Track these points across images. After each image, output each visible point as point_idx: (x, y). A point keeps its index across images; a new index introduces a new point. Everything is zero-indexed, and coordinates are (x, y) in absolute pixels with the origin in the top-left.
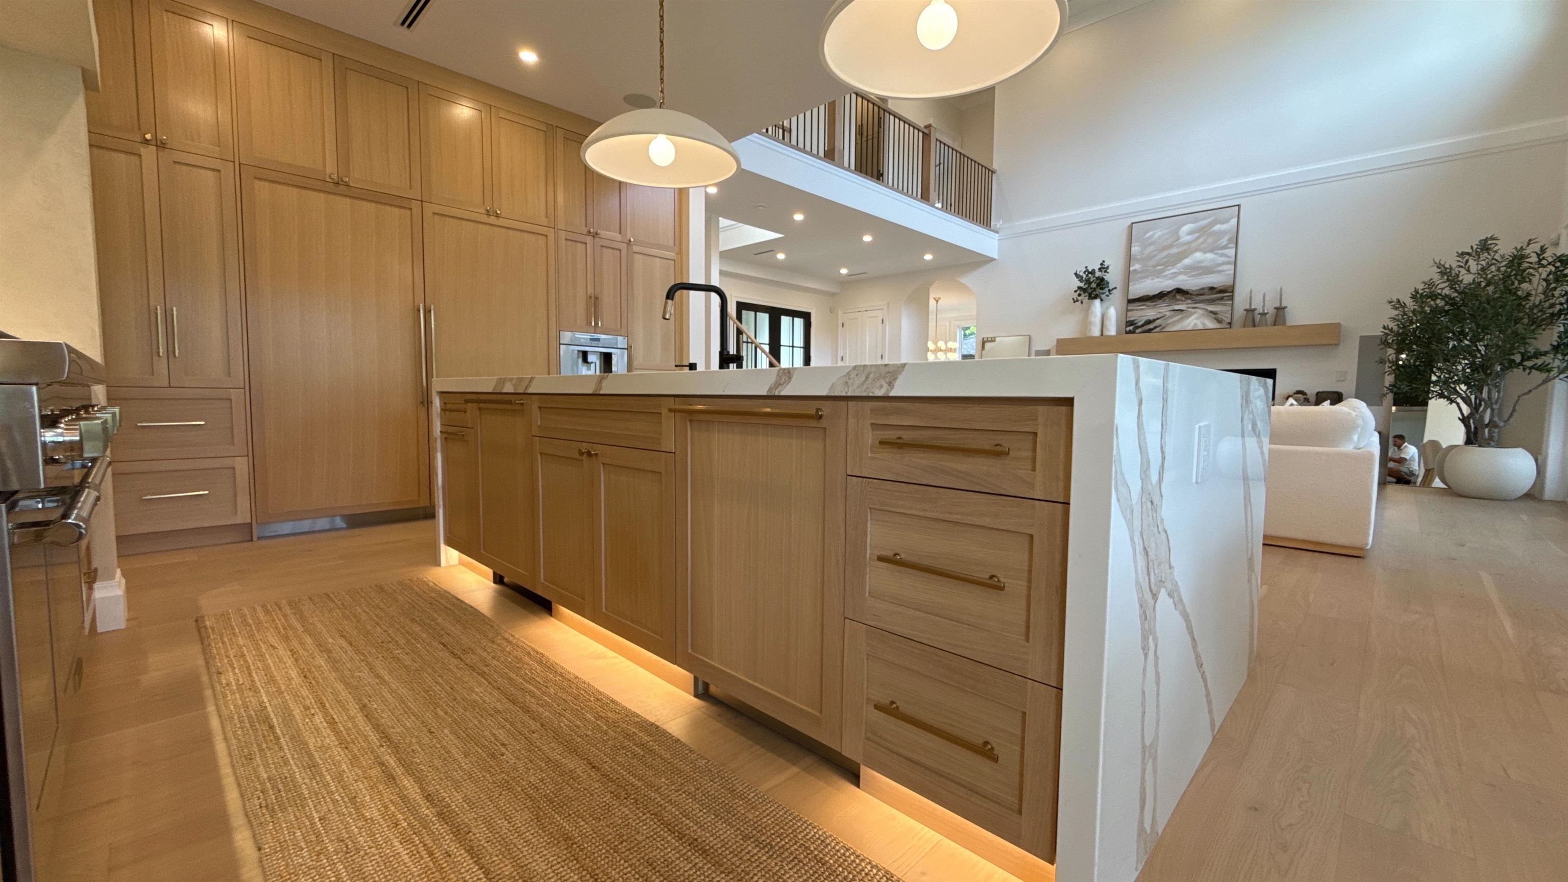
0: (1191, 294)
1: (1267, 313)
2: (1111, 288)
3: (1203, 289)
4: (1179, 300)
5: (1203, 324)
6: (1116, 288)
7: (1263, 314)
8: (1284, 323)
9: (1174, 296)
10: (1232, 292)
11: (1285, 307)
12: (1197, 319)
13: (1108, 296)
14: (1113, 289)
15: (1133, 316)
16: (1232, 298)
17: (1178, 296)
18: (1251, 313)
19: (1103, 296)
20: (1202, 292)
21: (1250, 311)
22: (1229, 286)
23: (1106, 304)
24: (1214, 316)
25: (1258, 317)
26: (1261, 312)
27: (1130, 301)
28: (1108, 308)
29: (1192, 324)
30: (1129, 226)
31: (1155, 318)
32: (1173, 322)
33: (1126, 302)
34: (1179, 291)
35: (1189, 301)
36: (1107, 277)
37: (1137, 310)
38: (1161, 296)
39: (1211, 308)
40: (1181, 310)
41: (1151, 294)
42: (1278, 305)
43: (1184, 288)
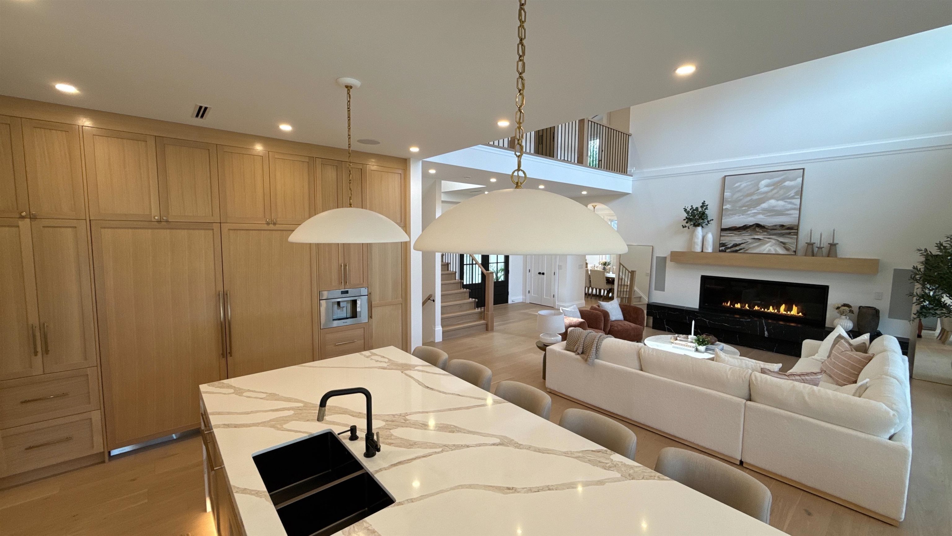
0: (767, 229)
1: (823, 247)
2: (709, 220)
3: (776, 226)
4: (758, 232)
5: (775, 250)
6: (713, 220)
7: (820, 248)
8: (836, 256)
9: (755, 229)
10: (797, 230)
11: (838, 244)
12: (771, 246)
13: (707, 225)
14: (710, 221)
15: (725, 240)
16: (797, 234)
17: (757, 229)
18: (811, 246)
19: (704, 225)
20: (775, 228)
21: (810, 245)
22: (795, 225)
23: (705, 230)
24: (783, 245)
25: (816, 250)
26: (819, 246)
27: (723, 230)
28: (707, 233)
29: (767, 249)
30: (723, 177)
31: (740, 242)
32: (754, 247)
33: (720, 230)
34: (758, 226)
35: (765, 233)
36: (707, 212)
37: (728, 236)
38: (744, 228)
39: (781, 239)
40: (760, 239)
41: (738, 226)
42: (831, 242)
43: (762, 224)
